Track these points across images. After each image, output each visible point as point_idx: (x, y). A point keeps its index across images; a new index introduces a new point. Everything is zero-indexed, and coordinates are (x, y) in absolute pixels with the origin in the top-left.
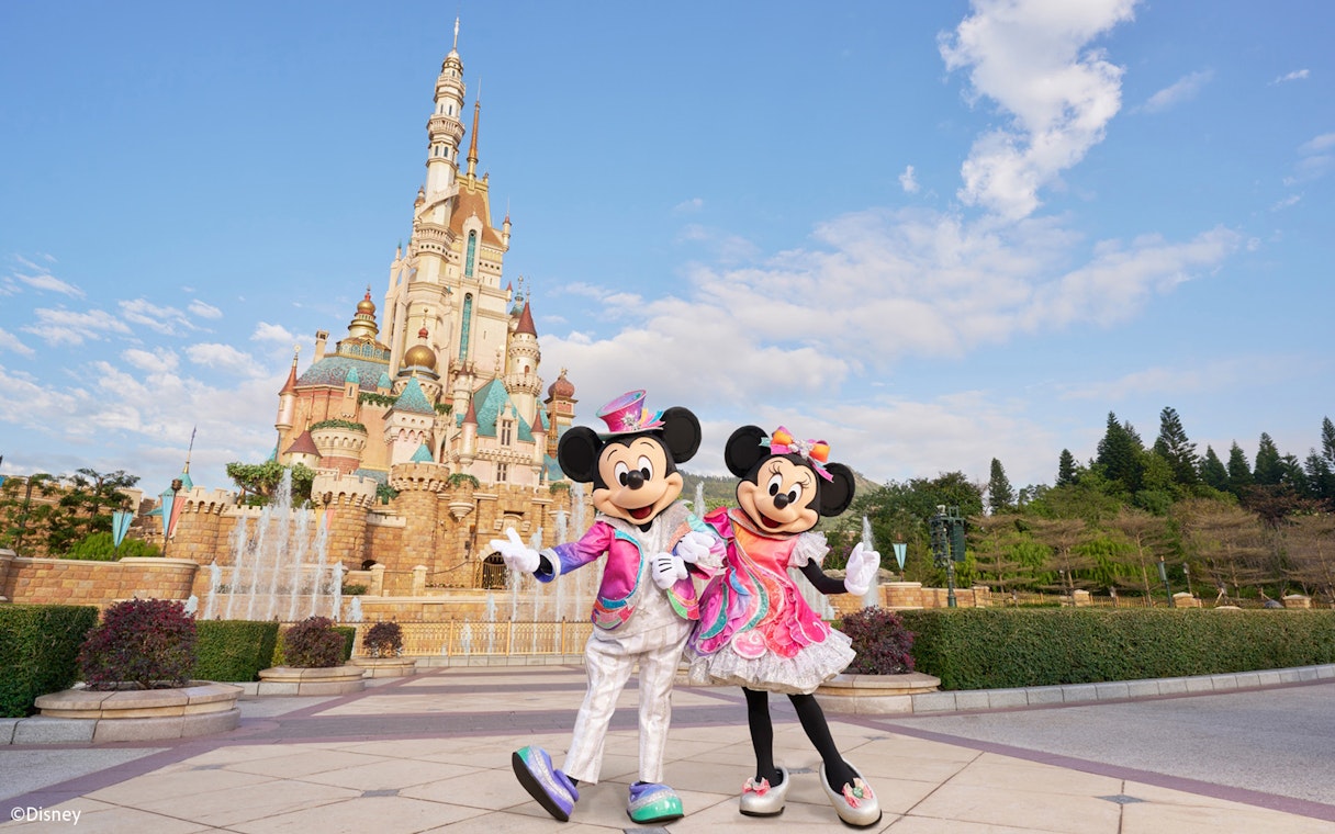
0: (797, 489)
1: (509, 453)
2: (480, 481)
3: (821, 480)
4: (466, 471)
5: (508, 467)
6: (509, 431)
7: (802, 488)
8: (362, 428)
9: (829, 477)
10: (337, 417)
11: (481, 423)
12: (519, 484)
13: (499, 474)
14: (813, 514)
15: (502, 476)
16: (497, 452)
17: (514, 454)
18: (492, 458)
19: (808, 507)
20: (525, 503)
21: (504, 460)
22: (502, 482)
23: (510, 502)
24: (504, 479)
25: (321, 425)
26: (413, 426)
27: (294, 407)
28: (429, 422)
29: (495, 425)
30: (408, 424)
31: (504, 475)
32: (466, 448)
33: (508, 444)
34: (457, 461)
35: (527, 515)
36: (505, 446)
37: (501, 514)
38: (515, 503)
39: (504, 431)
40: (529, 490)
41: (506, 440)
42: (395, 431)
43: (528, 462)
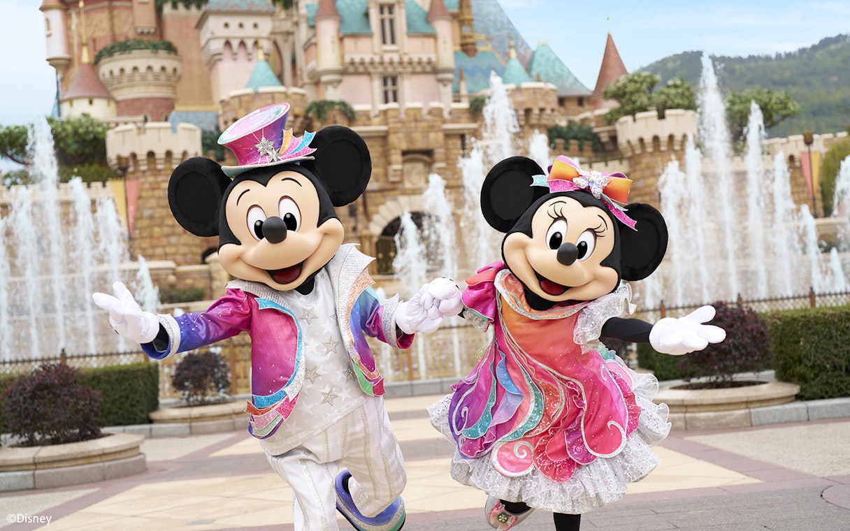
0: (588, 238)
1: (396, 58)
2: (357, 107)
3: (620, 227)
4: (332, 95)
5: (399, 80)
6: (391, 22)
7: (596, 236)
8: (170, 48)
9: (630, 223)
10: (131, 35)
11: (345, 14)
12: (418, 105)
13: (386, 93)
14: (611, 273)
15: (391, 95)
16: (377, 59)
17: (406, 59)
18: (371, 69)
19: (604, 263)
20: (432, 136)
21: (390, 70)
22: (392, 105)
23: (409, 137)
24: (395, 100)
25: (109, 52)
26: (242, 33)
27: (67, 28)
28: (266, 26)
29: (367, 15)
30: (234, 32)
31: (395, 93)
32: (328, 57)
33: (393, 42)
34: (316, 82)
35: (439, 153)
36: (389, 47)
37: (396, 157)
38: (417, 136)
39: (383, 21)
40: (437, 113)
41: (389, 35)
42: (217, 46)
43: (428, 69)
